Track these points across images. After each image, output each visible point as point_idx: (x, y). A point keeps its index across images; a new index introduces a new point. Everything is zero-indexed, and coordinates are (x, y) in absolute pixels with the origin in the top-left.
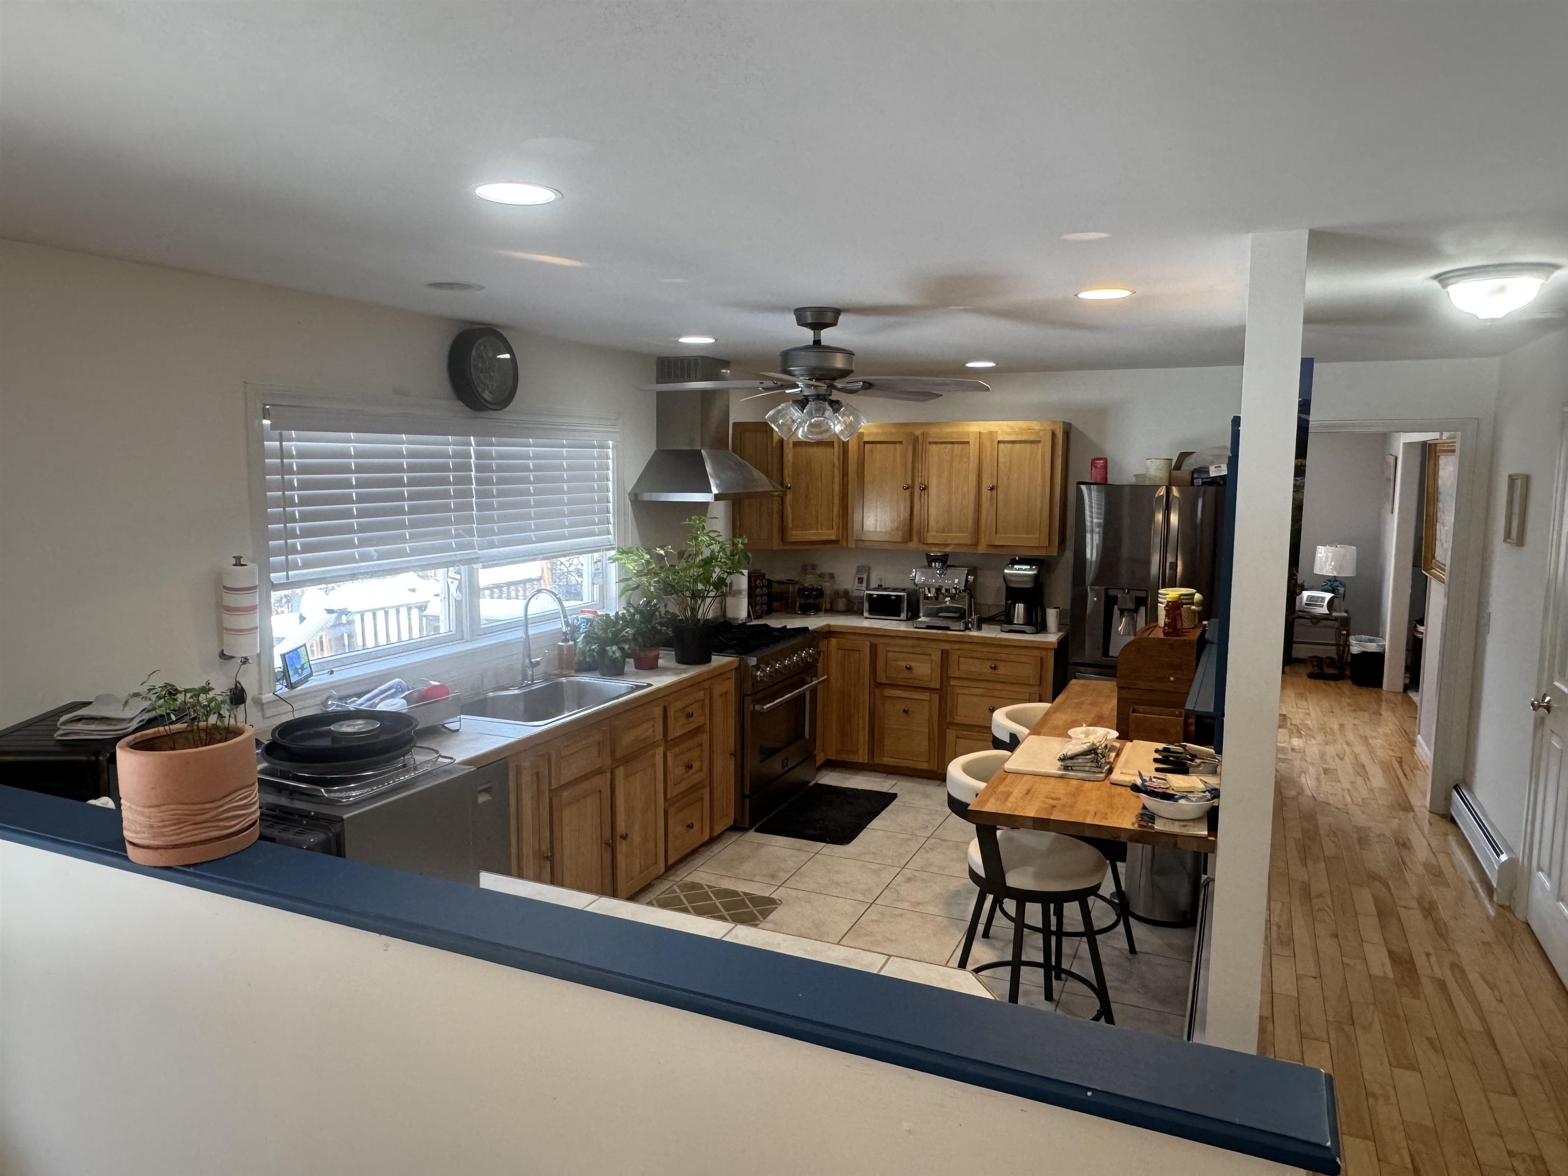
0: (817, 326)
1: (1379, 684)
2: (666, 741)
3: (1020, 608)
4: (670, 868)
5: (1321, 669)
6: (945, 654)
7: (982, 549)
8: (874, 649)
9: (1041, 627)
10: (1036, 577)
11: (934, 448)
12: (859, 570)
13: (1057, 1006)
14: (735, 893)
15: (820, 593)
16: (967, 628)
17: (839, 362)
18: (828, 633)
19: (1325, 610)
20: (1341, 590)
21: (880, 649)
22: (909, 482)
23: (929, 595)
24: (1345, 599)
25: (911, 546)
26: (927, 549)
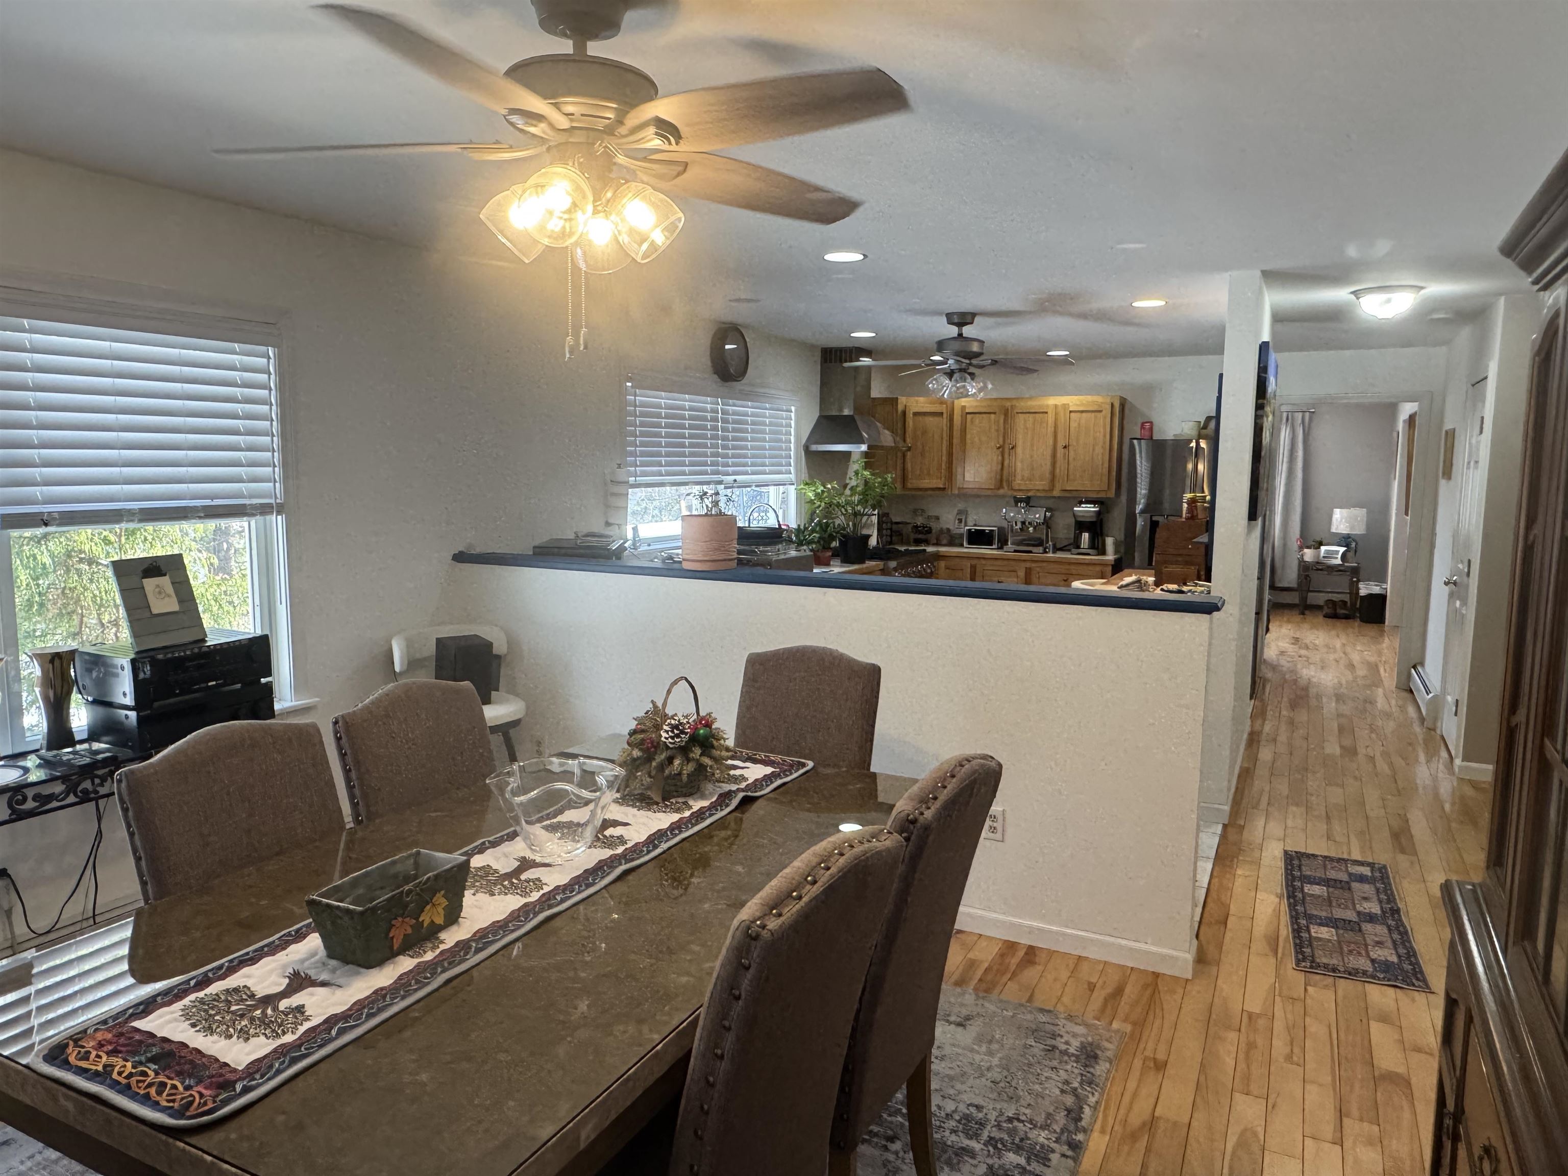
0: (960, 325)
1: (1384, 623)
3: (1086, 536)
5: (1335, 610)
6: (1029, 571)
7: (1056, 493)
8: (972, 565)
9: (1103, 552)
10: (1099, 513)
11: (1020, 416)
12: (960, 512)
15: (930, 531)
16: (1045, 552)
17: (975, 347)
18: (938, 557)
19: (1338, 561)
20: (1353, 545)
21: (978, 566)
22: (1001, 443)
23: (1016, 528)
24: (1356, 551)
25: (1001, 492)
26: (1015, 494)
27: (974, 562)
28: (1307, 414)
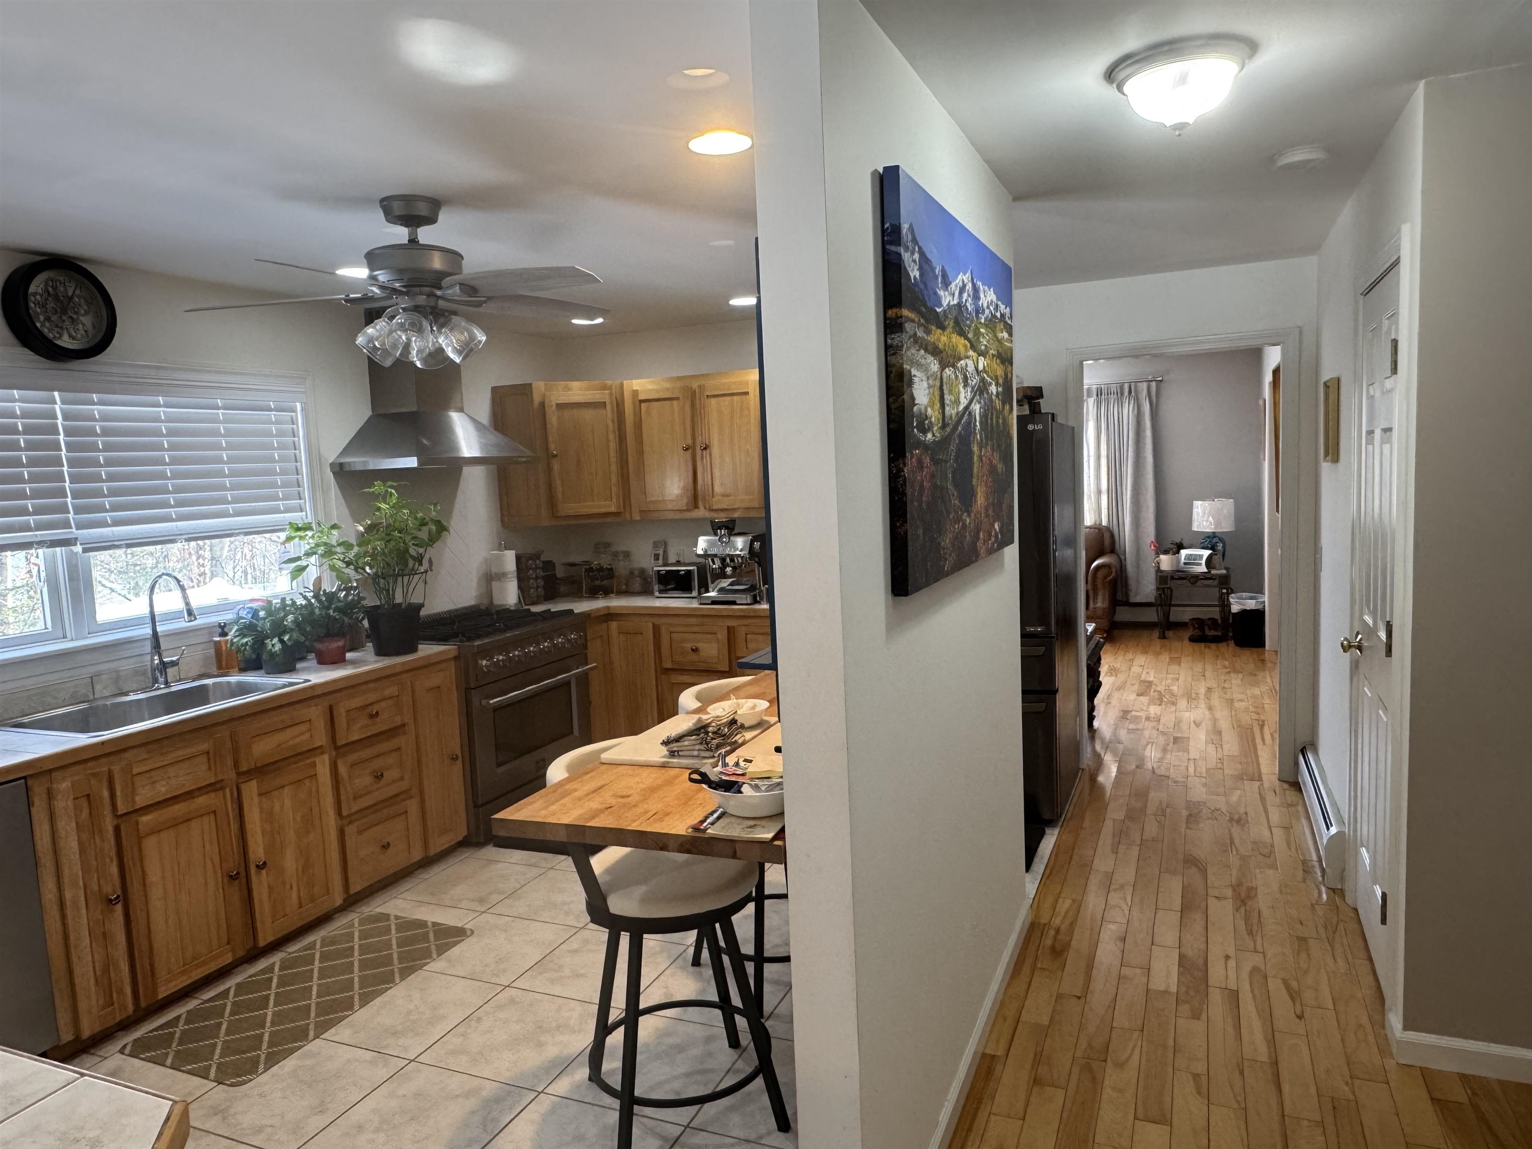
0: (413, 221)
1: (1263, 645)
2: (337, 748)
4: (352, 901)
5: (1203, 631)
6: (731, 631)
8: (656, 629)
11: (713, 401)
12: (656, 545)
13: (740, 1056)
14: (422, 924)
15: (610, 573)
16: (755, 601)
17: (437, 263)
18: (609, 616)
19: (1203, 569)
20: (1220, 546)
21: (664, 632)
22: (689, 442)
23: (714, 566)
24: (1224, 555)
25: (696, 514)
26: (714, 515)
27: (657, 621)
28: (1154, 384)
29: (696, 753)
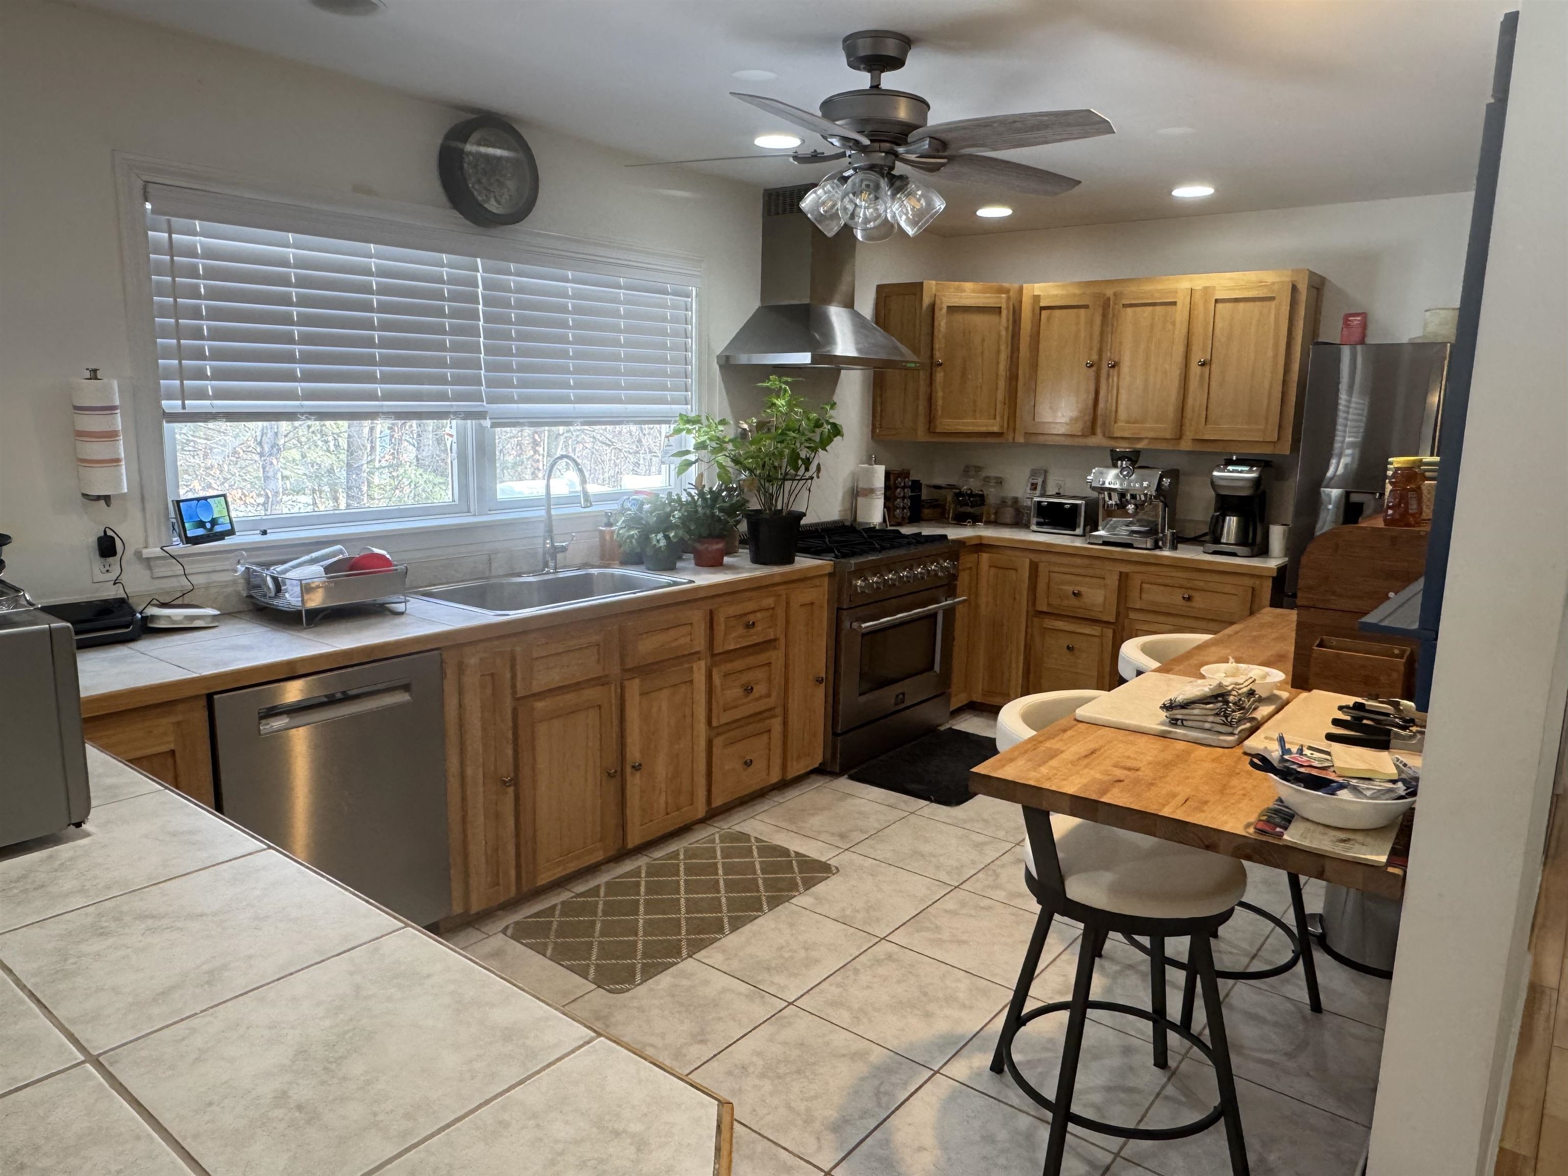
0: (877, 65)
2: (713, 655)
3: (1232, 523)
4: (714, 814)
6: (1124, 578)
7: (1186, 445)
8: (1034, 568)
9: (1263, 551)
10: (1257, 482)
11: (1129, 311)
12: (1034, 473)
14: (785, 852)
16: (1156, 547)
17: (903, 113)
18: (980, 546)
21: (1042, 567)
22: (1095, 357)
23: (1110, 502)
25: (1093, 441)
26: (1112, 443)
27: (1035, 557)
29: (1207, 726)
